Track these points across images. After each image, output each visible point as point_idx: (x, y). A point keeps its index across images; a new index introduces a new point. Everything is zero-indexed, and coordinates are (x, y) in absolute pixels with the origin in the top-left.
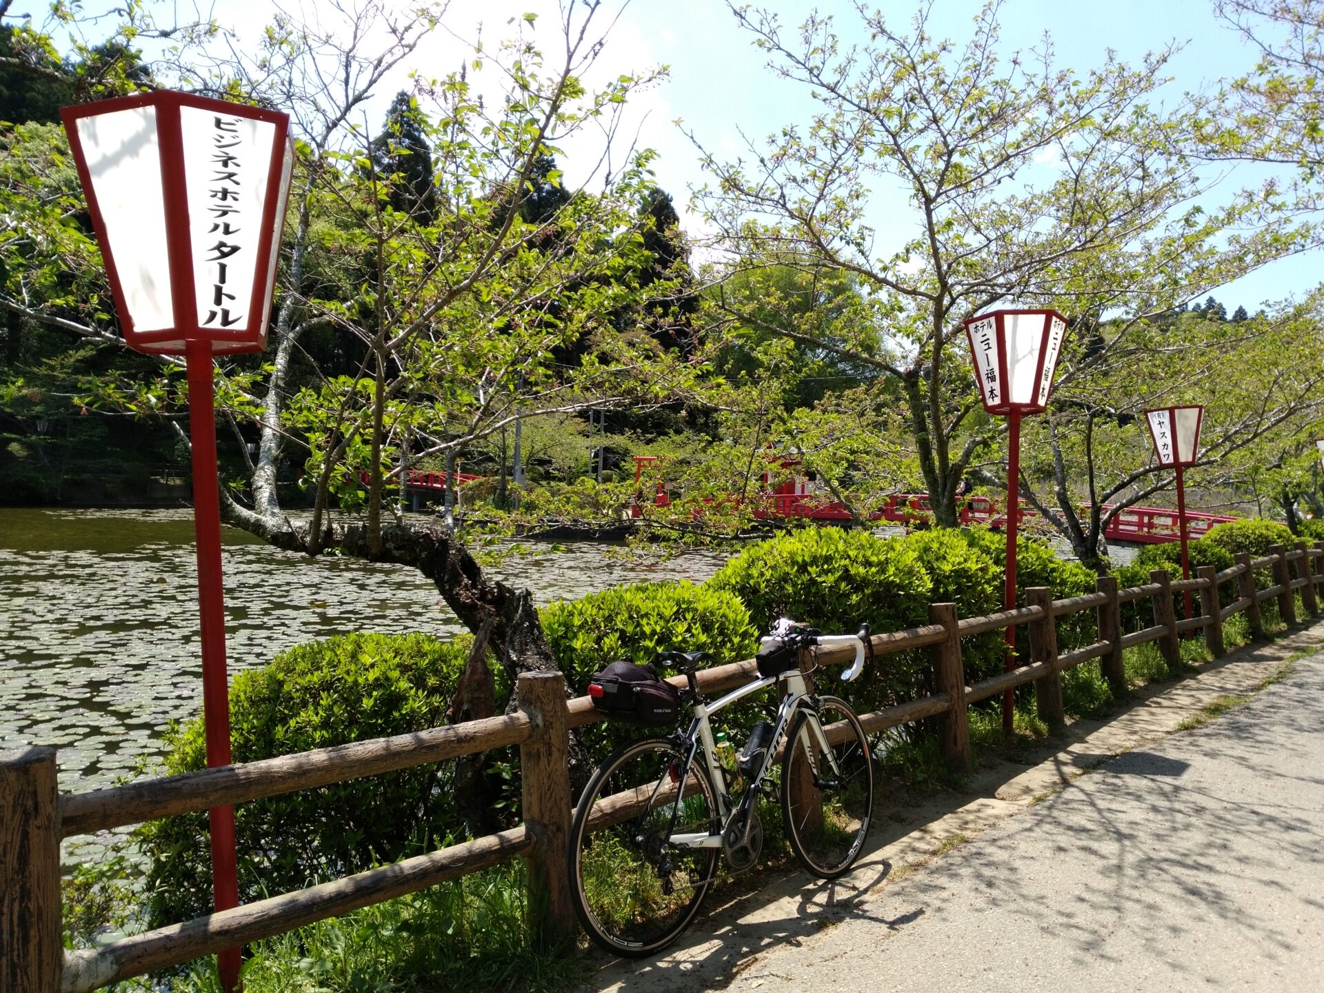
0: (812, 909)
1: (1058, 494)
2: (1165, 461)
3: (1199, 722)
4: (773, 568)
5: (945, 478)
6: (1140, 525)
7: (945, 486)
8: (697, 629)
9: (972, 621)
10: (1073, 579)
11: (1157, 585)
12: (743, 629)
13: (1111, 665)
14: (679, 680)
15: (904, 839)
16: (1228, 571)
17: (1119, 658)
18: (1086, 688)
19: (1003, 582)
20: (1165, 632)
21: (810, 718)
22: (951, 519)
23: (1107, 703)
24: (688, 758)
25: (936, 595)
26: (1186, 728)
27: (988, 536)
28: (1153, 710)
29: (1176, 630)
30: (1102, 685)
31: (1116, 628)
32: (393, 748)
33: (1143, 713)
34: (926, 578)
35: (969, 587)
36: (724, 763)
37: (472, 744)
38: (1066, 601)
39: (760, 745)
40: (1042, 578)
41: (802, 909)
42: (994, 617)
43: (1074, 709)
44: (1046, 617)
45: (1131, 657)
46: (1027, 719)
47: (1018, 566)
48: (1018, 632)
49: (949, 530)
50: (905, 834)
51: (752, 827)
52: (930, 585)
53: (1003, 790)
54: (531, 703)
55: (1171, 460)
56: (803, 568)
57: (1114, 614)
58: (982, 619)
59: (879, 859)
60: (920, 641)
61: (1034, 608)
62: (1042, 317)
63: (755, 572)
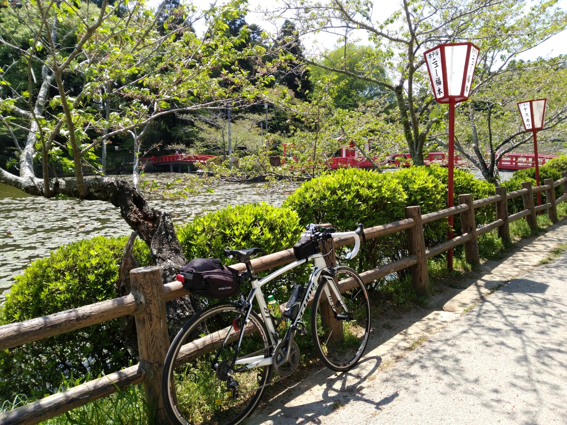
0: (332, 394)
1: (475, 148)
2: (527, 128)
3: (550, 259)
4: (318, 192)
5: (417, 141)
6: (512, 161)
7: (417, 145)
8: (266, 230)
9: (430, 214)
10: (483, 188)
11: (525, 189)
12: (295, 228)
13: (503, 231)
14: (239, 266)
15: (391, 340)
16: (559, 181)
17: (508, 227)
18: (490, 244)
19: (446, 193)
20: (529, 213)
21: (329, 281)
22: (421, 162)
23: (502, 251)
24: (247, 314)
25: (410, 201)
26: (544, 263)
27: (439, 169)
28: (525, 253)
29: (535, 211)
30: (498, 241)
31: (506, 213)
32: (23, 329)
33: (519, 255)
34: (403, 193)
35: (428, 197)
36: (272, 313)
37: (88, 320)
38: (480, 201)
39: (296, 301)
40: (467, 189)
41: (325, 394)
42: (441, 212)
43: (485, 255)
44: (470, 210)
45: (512, 226)
46: (460, 262)
47: (455, 183)
48: (455, 218)
49: (419, 167)
50: (391, 337)
51: (292, 350)
52: (406, 197)
53: (448, 305)
54: (137, 289)
55: (531, 127)
56: (334, 192)
57: (505, 205)
58: (435, 213)
59: (375, 355)
60: (400, 228)
61: (464, 205)
62: (466, 46)
63: (307, 195)
